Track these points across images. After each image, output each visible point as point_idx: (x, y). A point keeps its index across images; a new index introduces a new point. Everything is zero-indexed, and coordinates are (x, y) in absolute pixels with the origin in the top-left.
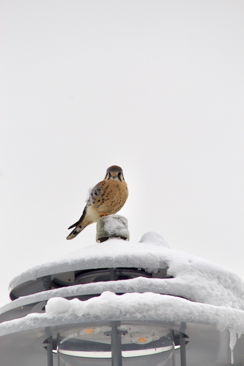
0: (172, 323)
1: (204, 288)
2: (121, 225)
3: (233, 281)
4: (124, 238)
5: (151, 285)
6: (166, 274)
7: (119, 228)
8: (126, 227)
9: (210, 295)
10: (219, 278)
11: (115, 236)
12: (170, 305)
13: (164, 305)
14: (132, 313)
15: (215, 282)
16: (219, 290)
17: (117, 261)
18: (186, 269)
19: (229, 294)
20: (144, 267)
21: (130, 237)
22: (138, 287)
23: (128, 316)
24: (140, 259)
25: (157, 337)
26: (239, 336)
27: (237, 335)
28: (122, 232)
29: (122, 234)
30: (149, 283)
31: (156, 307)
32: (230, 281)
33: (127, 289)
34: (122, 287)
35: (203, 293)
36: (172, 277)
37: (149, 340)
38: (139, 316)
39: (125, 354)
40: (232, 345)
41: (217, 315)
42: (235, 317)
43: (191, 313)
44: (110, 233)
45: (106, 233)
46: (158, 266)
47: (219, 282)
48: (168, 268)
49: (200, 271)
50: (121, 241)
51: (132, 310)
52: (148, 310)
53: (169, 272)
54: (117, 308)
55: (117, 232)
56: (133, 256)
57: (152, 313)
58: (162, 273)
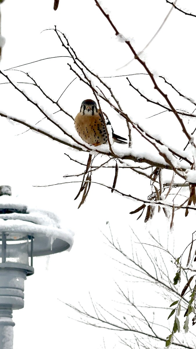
0: (28, 233)
1: (41, 218)
2: (8, 189)
3: (54, 215)
4: (10, 195)
5: (19, 216)
6: (26, 212)
7: (7, 191)
8: (11, 191)
9: (44, 221)
10: (48, 214)
11: (6, 194)
12: (26, 226)
13: (24, 226)
14: (10, 228)
15: (46, 216)
16: (47, 219)
17: (5, 206)
18: (33, 210)
19: (52, 221)
20: (17, 209)
21: (12, 194)
22: (13, 217)
23: (8, 230)
24: (15, 205)
25: (21, 237)
26: (55, 239)
27: (54, 238)
28: (9, 192)
29: (9, 193)
30: (18, 216)
31: (21, 226)
32: (53, 215)
33: (9, 218)
34: (7, 217)
35: (41, 221)
36: (28, 213)
37: (18, 238)
38: (13, 230)
39: (8, 243)
40: (52, 243)
41: (46, 230)
42: (54, 231)
43: (35, 229)
44: (3, 192)
45: (2, 193)
46: (22, 208)
47: (48, 216)
48: (27, 209)
49: (40, 211)
50: (8, 196)
51: (10, 227)
52: (17, 228)
53: (27, 211)
54: (4, 226)
55: (7, 192)
56: (12, 204)
57: (19, 229)
58: (24, 211)
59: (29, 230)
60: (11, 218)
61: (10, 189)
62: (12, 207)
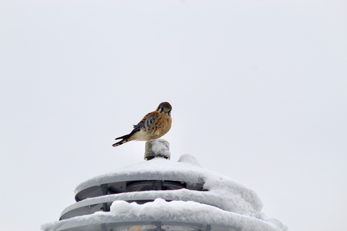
1: (231, 200)
2: (165, 148)
3: (252, 196)
4: (166, 158)
5: (192, 195)
6: (203, 188)
7: (163, 150)
8: (168, 149)
10: (242, 193)
11: (160, 155)
12: (208, 212)
13: (203, 211)
14: (178, 216)
15: (239, 196)
16: (242, 203)
17: (166, 175)
18: (218, 185)
19: (248, 206)
20: (186, 181)
21: (171, 157)
22: (182, 196)
23: (175, 218)
24: (183, 175)
28: (165, 153)
29: (165, 155)
30: (190, 194)
31: (197, 213)
32: (250, 196)
33: (174, 197)
34: (170, 196)
35: (230, 204)
36: (207, 190)
38: (183, 219)
41: (242, 222)
43: (223, 219)
44: (156, 153)
45: (153, 153)
46: (196, 181)
47: (242, 197)
48: (204, 183)
49: (229, 187)
50: (163, 160)
51: (179, 214)
52: (191, 215)
53: (205, 186)
54: (166, 212)
55: (162, 153)
56: (178, 172)
57: (194, 217)
58: (200, 187)
59: (213, 220)
60: (177, 198)
61: (167, 146)
62: (178, 178)
